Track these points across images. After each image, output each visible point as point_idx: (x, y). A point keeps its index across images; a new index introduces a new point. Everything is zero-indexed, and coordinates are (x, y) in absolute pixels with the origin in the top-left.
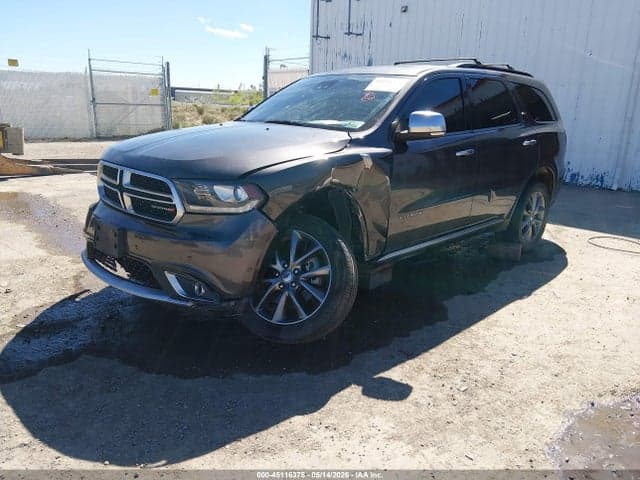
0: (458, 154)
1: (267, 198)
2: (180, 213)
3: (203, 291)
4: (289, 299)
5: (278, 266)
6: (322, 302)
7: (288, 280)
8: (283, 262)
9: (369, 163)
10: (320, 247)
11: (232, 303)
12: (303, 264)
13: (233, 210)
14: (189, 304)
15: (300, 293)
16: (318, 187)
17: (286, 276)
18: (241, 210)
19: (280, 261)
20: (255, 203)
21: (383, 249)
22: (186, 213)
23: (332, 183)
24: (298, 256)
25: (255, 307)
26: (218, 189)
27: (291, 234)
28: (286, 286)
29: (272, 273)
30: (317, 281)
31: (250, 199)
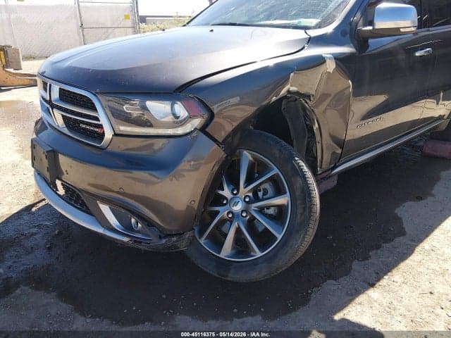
0: (418, 54)
1: (212, 116)
2: (108, 134)
3: (139, 225)
4: (238, 231)
5: (226, 192)
6: (279, 237)
7: (238, 208)
8: (232, 187)
9: (331, 66)
10: (276, 171)
11: (174, 239)
12: (255, 191)
13: (170, 132)
14: (126, 239)
15: (251, 224)
16: (274, 98)
17: (236, 204)
18: (180, 131)
19: (228, 186)
20: (197, 122)
21: (337, 161)
22: (116, 135)
23: (289, 91)
24: (249, 181)
25: (201, 236)
26: (152, 105)
27: (240, 154)
28: (235, 216)
29: (220, 200)
30: (271, 211)
31: (191, 117)
